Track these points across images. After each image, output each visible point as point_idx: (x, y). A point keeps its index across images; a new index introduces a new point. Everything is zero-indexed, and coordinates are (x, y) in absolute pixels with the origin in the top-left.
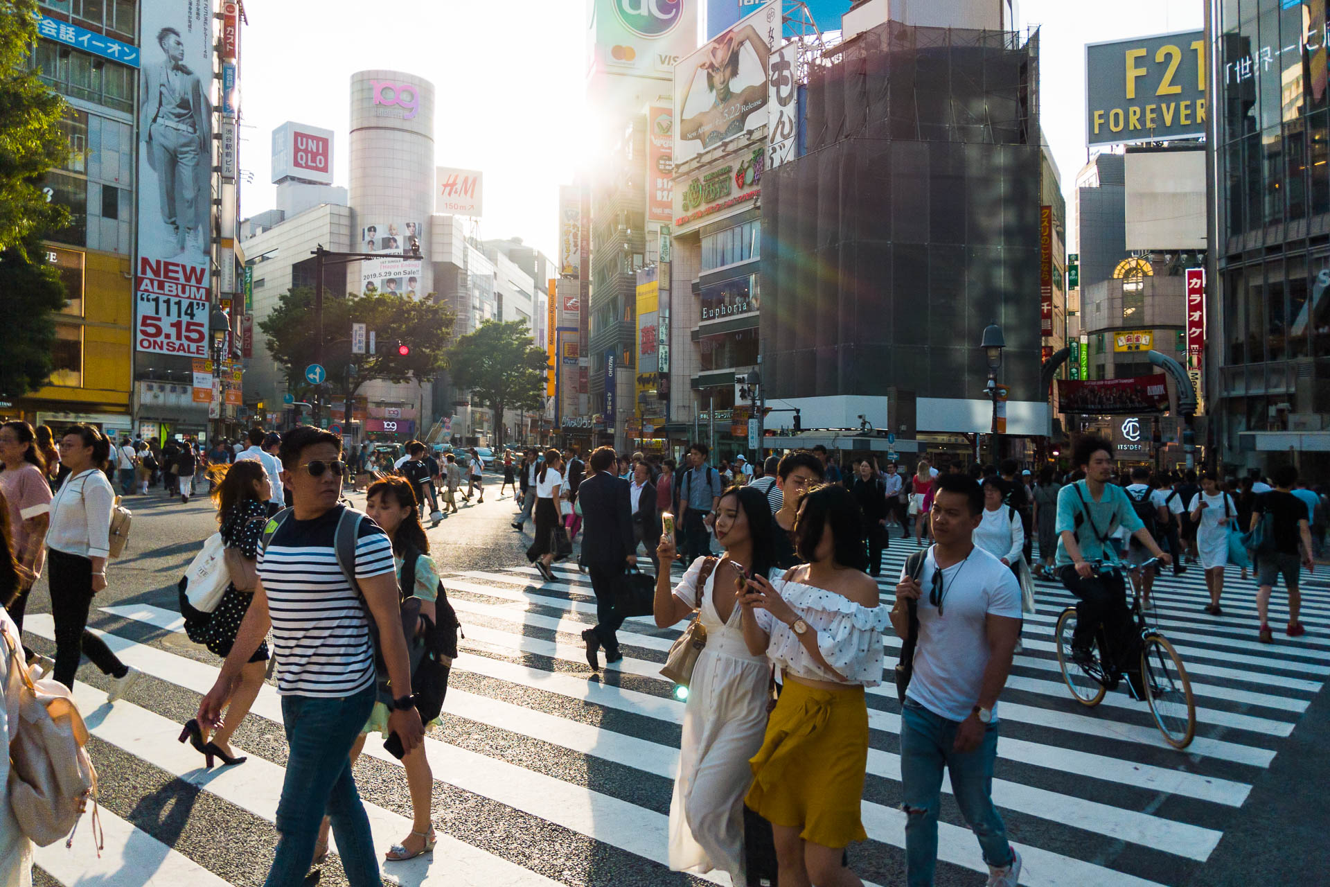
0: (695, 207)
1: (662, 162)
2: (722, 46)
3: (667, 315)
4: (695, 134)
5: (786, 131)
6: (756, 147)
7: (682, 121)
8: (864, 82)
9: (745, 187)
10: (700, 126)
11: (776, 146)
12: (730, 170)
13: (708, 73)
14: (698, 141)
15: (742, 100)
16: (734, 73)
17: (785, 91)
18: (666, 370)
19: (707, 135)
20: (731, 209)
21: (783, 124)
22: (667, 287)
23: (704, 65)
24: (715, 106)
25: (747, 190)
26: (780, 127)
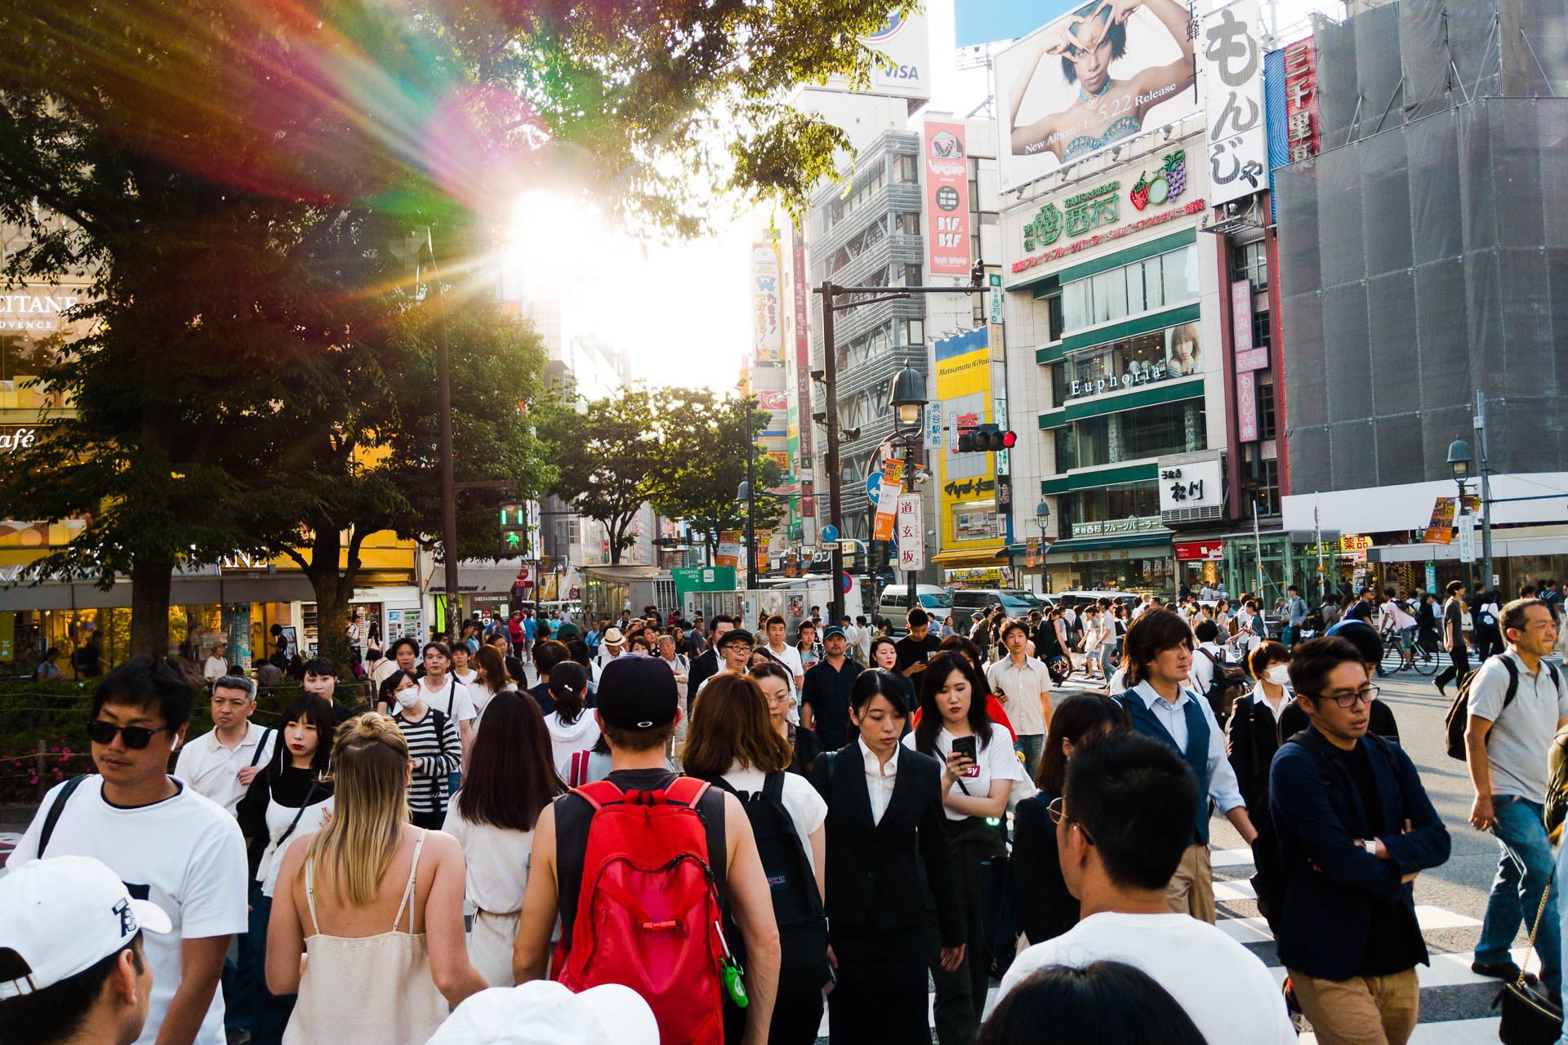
0: (1047, 244)
1: (943, 195)
2: (1089, 18)
3: (1004, 397)
4: (1042, 145)
5: (1244, 119)
6: (1171, 150)
7: (1013, 129)
8: (1444, 24)
9: (1149, 207)
10: (1051, 133)
11: (1225, 144)
12: (1115, 187)
13: (1065, 60)
14: (1050, 154)
15: (1136, 88)
16: (1118, 50)
17: (1236, 65)
18: (1006, 472)
19: (1065, 145)
20: (1122, 240)
21: (1238, 111)
22: (1002, 359)
23: (1055, 48)
24: (1080, 102)
25: (1151, 212)
26: (1231, 115)
